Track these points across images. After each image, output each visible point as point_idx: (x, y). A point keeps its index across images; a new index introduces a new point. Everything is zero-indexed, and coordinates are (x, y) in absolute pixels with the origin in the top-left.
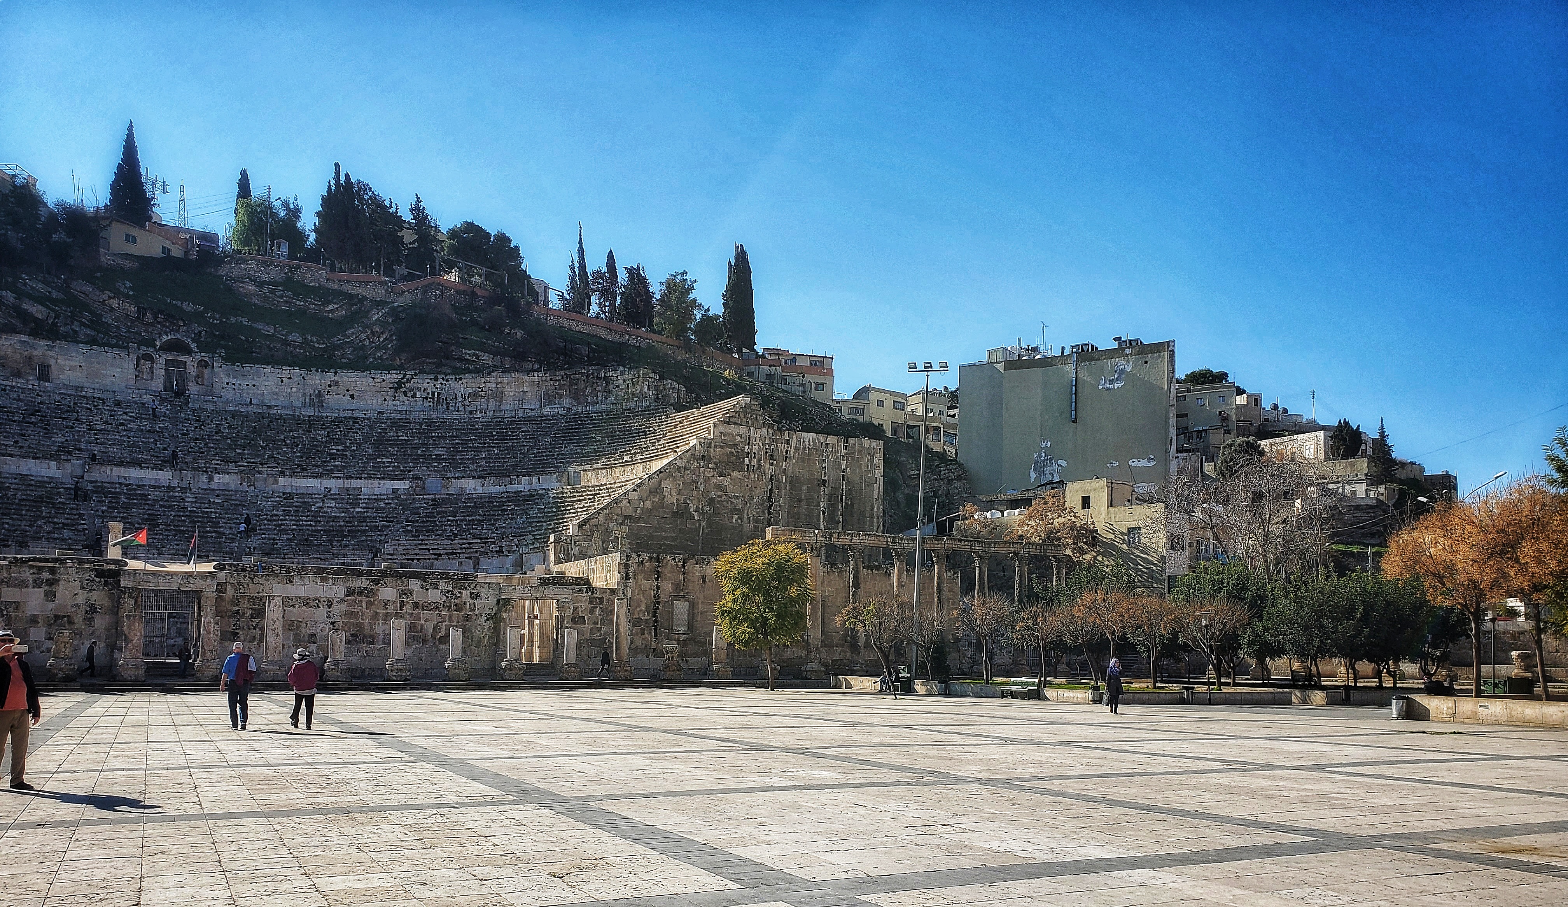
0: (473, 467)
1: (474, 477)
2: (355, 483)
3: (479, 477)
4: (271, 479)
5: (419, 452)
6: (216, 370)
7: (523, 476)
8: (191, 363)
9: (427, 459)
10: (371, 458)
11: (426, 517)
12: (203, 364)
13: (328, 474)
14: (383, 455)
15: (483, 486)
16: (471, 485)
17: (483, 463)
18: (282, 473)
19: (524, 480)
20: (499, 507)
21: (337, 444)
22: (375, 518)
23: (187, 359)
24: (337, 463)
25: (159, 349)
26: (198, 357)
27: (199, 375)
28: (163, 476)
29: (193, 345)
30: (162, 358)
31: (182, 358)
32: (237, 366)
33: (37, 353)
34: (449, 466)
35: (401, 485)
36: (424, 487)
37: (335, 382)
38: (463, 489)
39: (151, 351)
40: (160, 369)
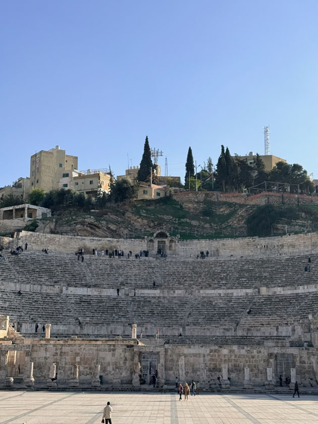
0: (279, 281)
1: (280, 287)
2: (230, 291)
3: (282, 287)
4: (197, 291)
5: (257, 275)
6: (177, 243)
7: (301, 285)
8: (167, 241)
9: (260, 278)
10: (238, 279)
11: (259, 306)
12: (171, 241)
13: (220, 287)
14: (243, 277)
15: (284, 290)
16: (279, 291)
17: (284, 280)
18: (202, 288)
19: (301, 287)
20: (289, 301)
21: (224, 273)
22: (238, 307)
24: (224, 282)
25: (157, 236)
26: (170, 239)
27: (170, 246)
28: (157, 292)
29: (168, 234)
30: (156, 241)
31: (164, 240)
32: (185, 242)
33: (113, 244)
34: (270, 282)
35: (250, 291)
36: (259, 292)
37: (223, 244)
38: (275, 292)
39: (152, 238)
40: (156, 245)
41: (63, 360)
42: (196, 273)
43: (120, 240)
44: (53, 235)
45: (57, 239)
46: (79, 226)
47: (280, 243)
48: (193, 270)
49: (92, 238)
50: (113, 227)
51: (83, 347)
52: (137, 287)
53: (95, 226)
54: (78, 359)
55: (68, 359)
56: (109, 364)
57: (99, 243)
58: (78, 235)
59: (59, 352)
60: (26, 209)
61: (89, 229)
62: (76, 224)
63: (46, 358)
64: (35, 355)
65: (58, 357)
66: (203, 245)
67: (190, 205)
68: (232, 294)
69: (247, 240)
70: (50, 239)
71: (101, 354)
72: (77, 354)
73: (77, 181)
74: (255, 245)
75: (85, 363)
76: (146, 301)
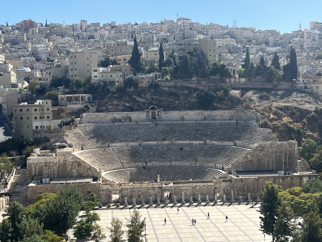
0: (215, 138)
2: (191, 142)
3: (217, 141)
4: (175, 142)
6: (161, 113)
8: (156, 112)
9: (206, 135)
12: (159, 112)
13: (186, 140)
15: (218, 143)
16: (215, 142)
17: (218, 137)
18: (177, 140)
19: (226, 142)
23: (156, 111)
24: (188, 137)
25: (150, 110)
26: (158, 110)
27: (158, 114)
28: (155, 142)
29: (157, 107)
30: (151, 112)
31: (155, 111)
32: (166, 112)
33: (129, 115)
34: (211, 137)
35: (201, 142)
36: (206, 142)
37: (186, 114)
38: (214, 144)
39: (149, 110)
40: (151, 114)
41: (134, 194)
42: (173, 131)
43: (132, 112)
44: (98, 113)
45: (101, 115)
46: (110, 106)
47: (215, 114)
48: (171, 129)
49: (118, 113)
50: (127, 105)
51: (142, 188)
52: (145, 140)
53: (118, 105)
54: (140, 193)
55: (136, 193)
56: (152, 194)
57: (122, 115)
58: (110, 112)
59: (132, 191)
60: (80, 97)
61: (115, 107)
62: (109, 105)
63: (127, 193)
64: (123, 192)
65: (132, 192)
66: (176, 114)
67: (167, 89)
68: (193, 143)
69: (199, 111)
70: (98, 115)
71: (149, 191)
72: (140, 191)
73: (103, 74)
74: (202, 114)
75: (143, 194)
76: (150, 148)
